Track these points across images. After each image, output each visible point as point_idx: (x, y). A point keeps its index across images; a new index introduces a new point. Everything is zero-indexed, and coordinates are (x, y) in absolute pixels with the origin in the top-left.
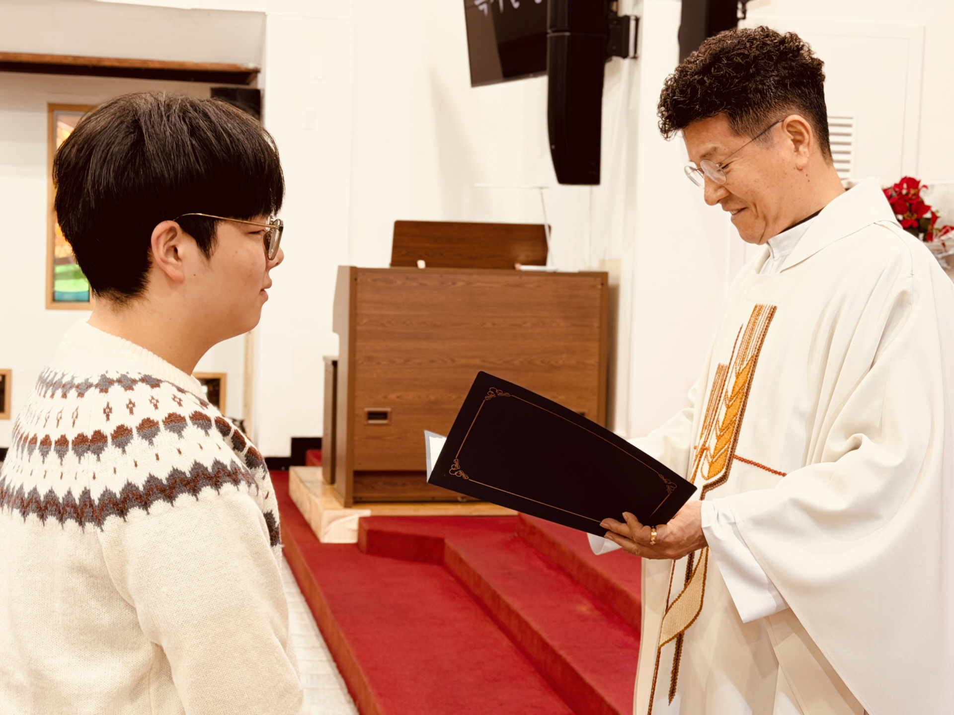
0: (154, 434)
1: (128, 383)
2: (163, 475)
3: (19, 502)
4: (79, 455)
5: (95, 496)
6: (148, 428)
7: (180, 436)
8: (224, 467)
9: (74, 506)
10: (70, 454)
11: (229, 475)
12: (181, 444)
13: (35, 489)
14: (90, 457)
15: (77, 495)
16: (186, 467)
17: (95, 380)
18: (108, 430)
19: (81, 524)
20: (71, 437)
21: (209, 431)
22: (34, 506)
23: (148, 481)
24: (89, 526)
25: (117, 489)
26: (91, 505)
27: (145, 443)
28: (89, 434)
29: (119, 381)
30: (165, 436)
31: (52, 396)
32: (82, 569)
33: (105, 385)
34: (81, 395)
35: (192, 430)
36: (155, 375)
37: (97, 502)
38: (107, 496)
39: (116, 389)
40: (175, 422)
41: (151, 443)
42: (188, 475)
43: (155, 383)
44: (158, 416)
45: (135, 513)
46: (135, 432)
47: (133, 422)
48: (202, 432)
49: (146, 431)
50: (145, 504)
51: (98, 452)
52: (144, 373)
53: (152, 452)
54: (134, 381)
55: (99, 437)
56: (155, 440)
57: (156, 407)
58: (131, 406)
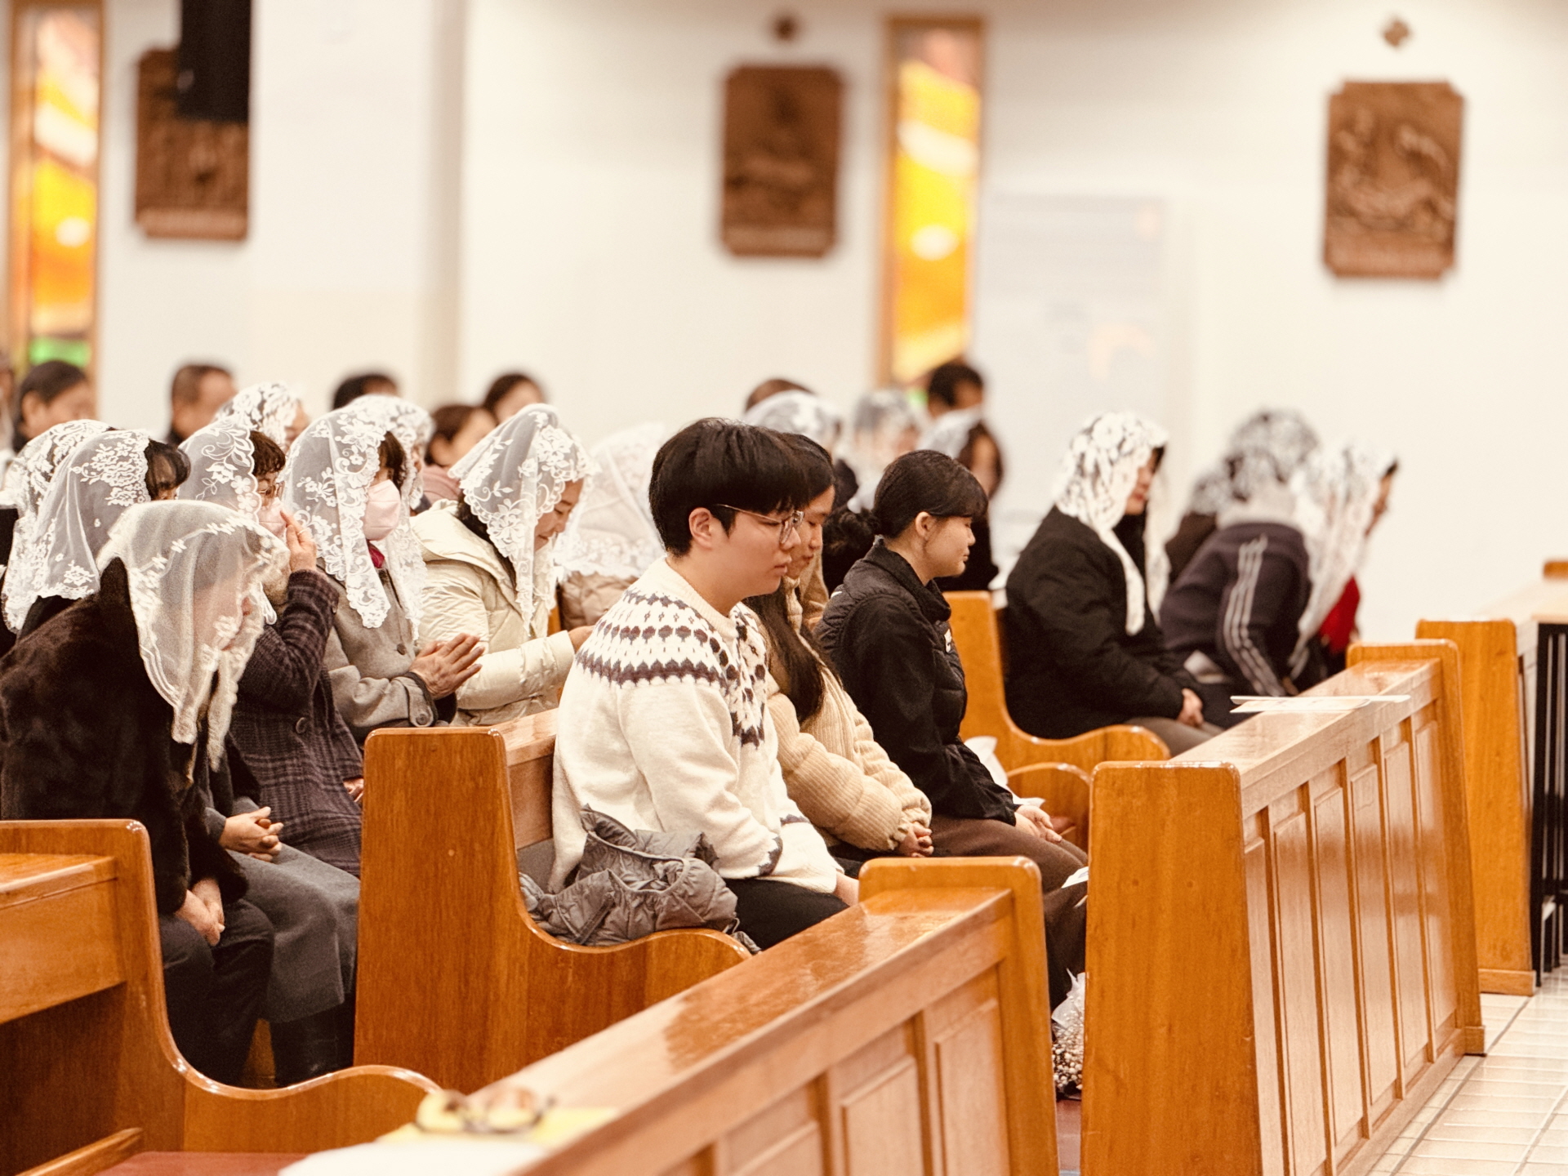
0: (668, 635)
1: (666, 602)
2: (664, 662)
3: (583, 660)
4: (622, 638)
5: (623, 666)
6: (666, 632)
7: (683, 640)
8: (706, 668)
9: (609, 669)
10: (618, 637)
11: (707, 673)
12: (682, 645)
13: (601, 657)
14: (627, 640)
15: (613, 663)
16: (680, 661)
17: (648, 597)
18: (643, 627)
19: (610, 680)
20: (622, 628)
21: (704, 644)
22: (598, 667)
23: (655, 664)
24: (614, 683)
25: (636, 665)
26: (619, 670)
27: (661, 639)
28: (632, 628)
29: (662, 600)
30: (674, 638)
31: (629, 601)
32: (603, 709)
33: (653, 600)
34: (637, 603)
35: (692, 639)
36: (685, 602)
37: (622, 670)
38: (630, 668)
39: (658, 604)
40: (683, 632)
41: (664, 640)
42: (680, 665)
43: (681, 605)
44: (675, 626)
45: (643, 682)
46: (674, 631)
47: (658, 626)
48: (698, 642)
49: (665, 632)
50: (649, 677)
51: (632, 639)
52: (680, 598)
53: (663, 646)
54: (670, 602)
55: (636, 631)
56: (667, 639)
57: (676, 620)
58: (661, 616)
